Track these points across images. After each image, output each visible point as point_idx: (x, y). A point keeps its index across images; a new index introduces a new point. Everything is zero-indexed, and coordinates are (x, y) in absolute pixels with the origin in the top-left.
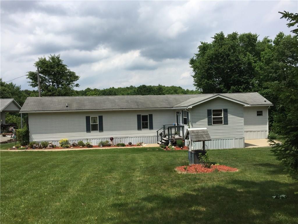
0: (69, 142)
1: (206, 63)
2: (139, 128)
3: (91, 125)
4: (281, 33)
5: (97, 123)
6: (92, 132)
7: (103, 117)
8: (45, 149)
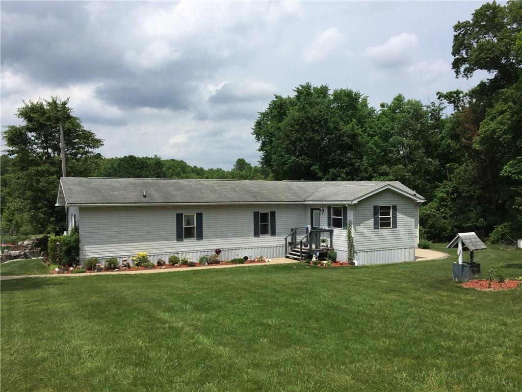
0: (148, 257)
1: (292, 131)
2: (256, 234)
3: (185, 228)
4: (400, 96)
5: (194, 225)
6: (185, 240)
7: (203, 216)
8: (118, 271)
